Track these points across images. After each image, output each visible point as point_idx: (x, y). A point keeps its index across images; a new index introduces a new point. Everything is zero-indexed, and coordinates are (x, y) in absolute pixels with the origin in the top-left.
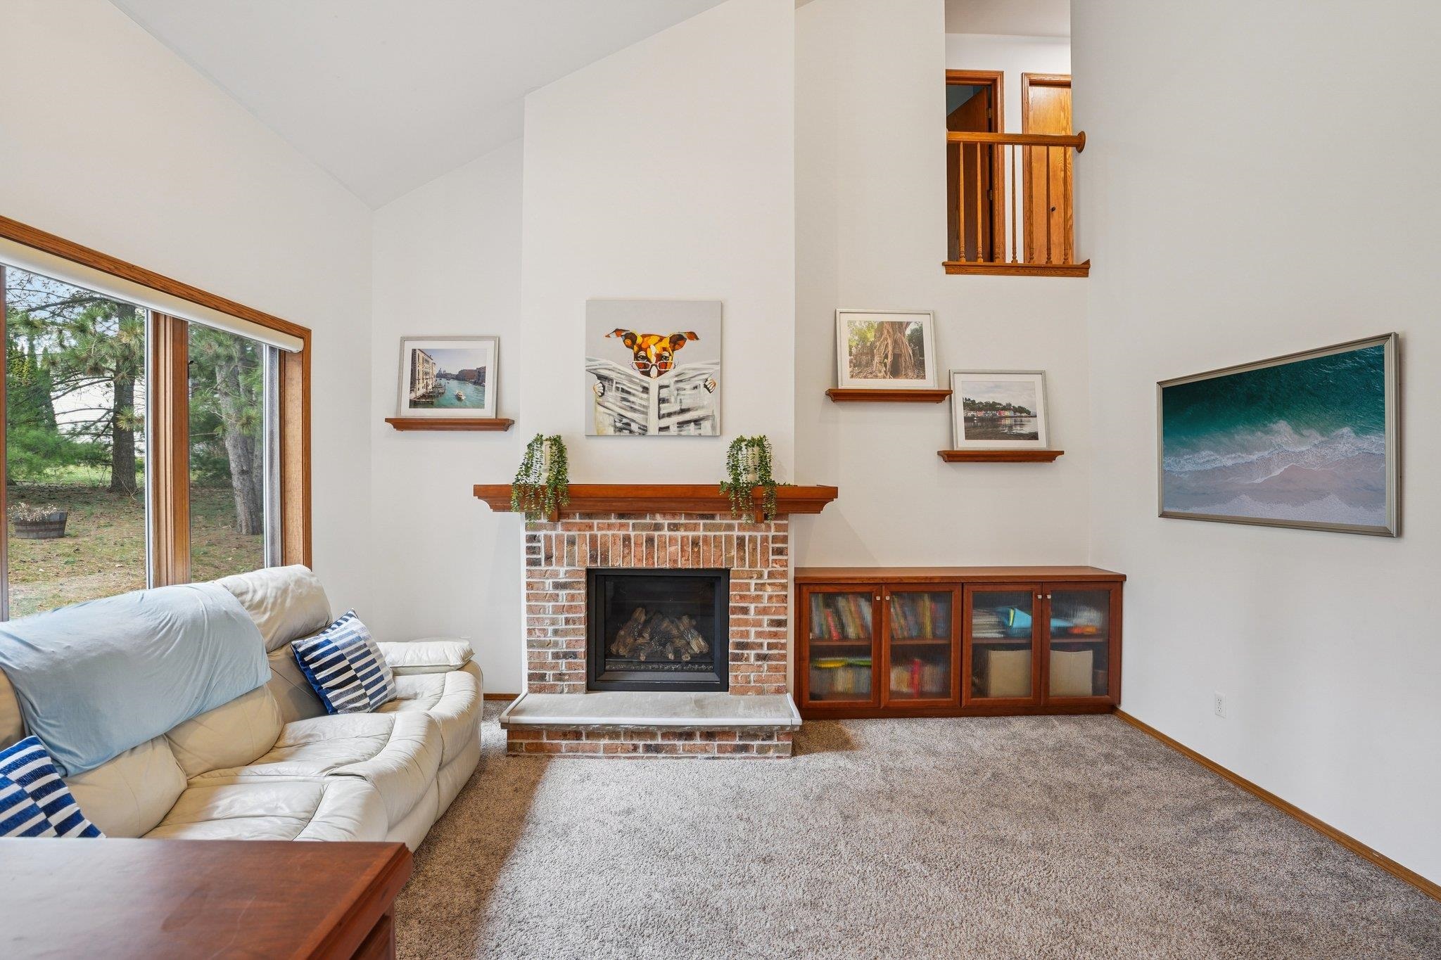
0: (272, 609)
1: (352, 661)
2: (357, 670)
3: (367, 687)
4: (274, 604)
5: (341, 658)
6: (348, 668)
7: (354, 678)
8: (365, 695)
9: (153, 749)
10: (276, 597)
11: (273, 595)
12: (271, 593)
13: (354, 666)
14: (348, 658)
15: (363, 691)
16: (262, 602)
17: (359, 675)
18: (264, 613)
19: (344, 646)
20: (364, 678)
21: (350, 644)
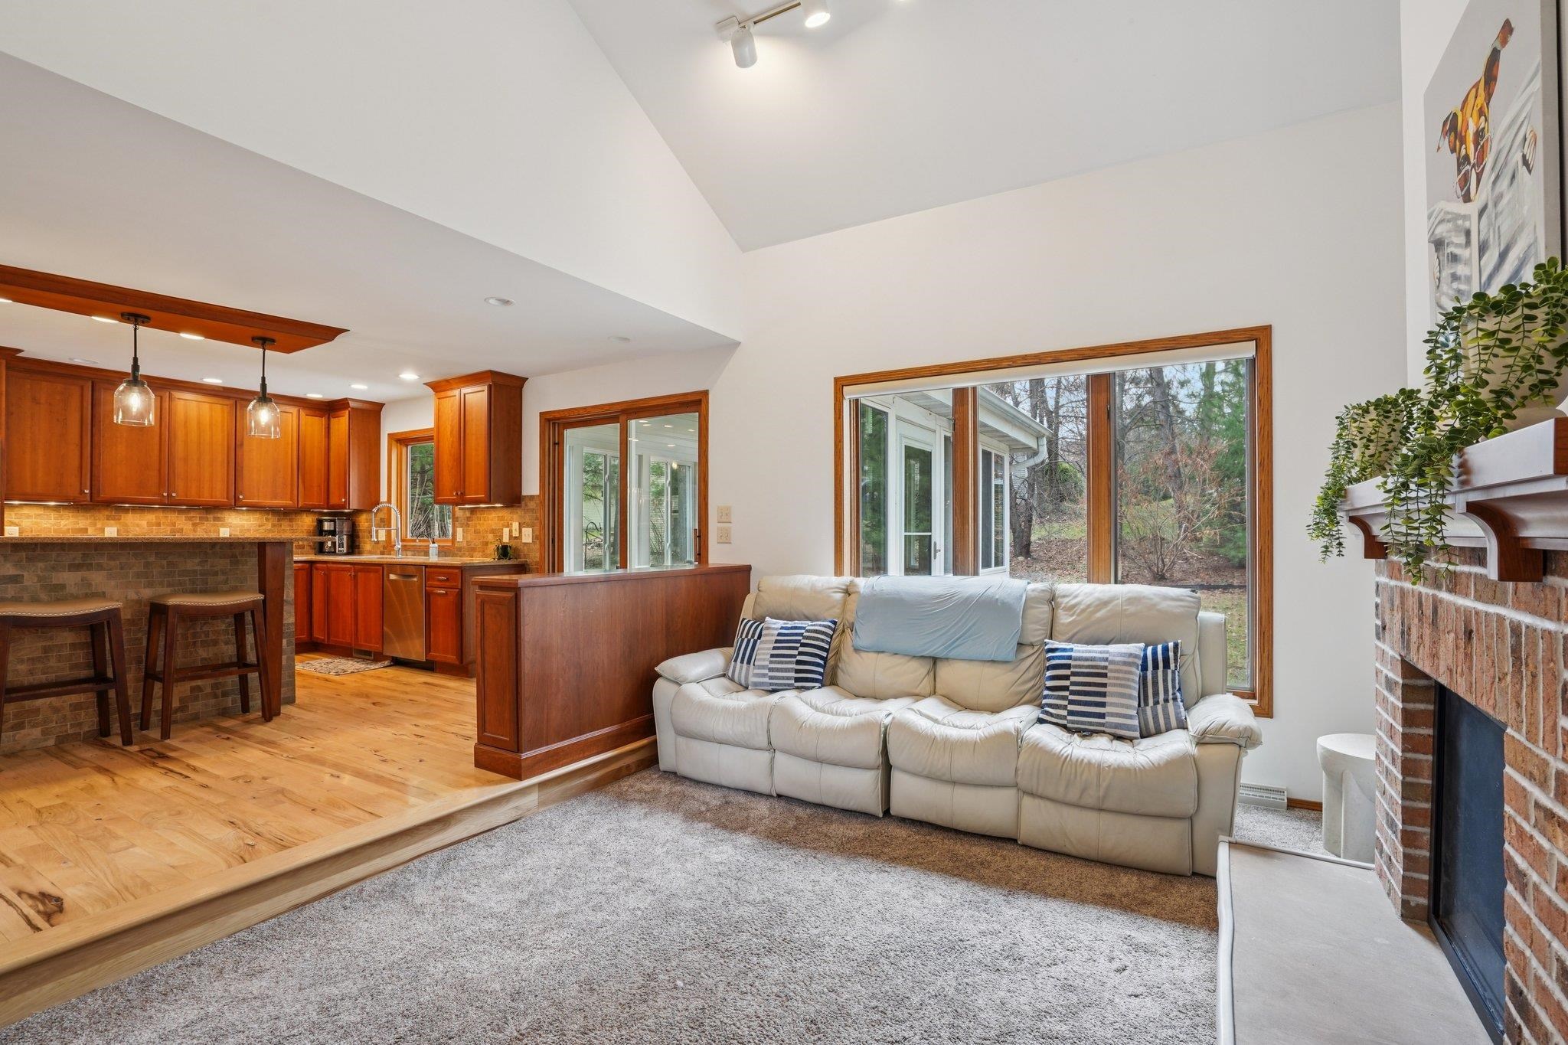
0: (1078, 615)
1: (1074, 674)
2: (1074, 684)
3: (1072, 702)
4: (1083, 611)
5: (1068, 666)
6: (1067, 678)
7: (1066, 688)
8: (1064, 708)
9: (909, 661)
10: (1089, 606)
11: (1089, 603)
12: (1088, 601)
13: (1073, 679)
14: (1072, 670)
15: (1065, 703)
16: (1074, 606)
17: (1071, 688)
18: (1072, 615)
19: (1076, 659)
20: (1073, 693)
21: (1087, 659)
